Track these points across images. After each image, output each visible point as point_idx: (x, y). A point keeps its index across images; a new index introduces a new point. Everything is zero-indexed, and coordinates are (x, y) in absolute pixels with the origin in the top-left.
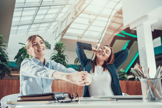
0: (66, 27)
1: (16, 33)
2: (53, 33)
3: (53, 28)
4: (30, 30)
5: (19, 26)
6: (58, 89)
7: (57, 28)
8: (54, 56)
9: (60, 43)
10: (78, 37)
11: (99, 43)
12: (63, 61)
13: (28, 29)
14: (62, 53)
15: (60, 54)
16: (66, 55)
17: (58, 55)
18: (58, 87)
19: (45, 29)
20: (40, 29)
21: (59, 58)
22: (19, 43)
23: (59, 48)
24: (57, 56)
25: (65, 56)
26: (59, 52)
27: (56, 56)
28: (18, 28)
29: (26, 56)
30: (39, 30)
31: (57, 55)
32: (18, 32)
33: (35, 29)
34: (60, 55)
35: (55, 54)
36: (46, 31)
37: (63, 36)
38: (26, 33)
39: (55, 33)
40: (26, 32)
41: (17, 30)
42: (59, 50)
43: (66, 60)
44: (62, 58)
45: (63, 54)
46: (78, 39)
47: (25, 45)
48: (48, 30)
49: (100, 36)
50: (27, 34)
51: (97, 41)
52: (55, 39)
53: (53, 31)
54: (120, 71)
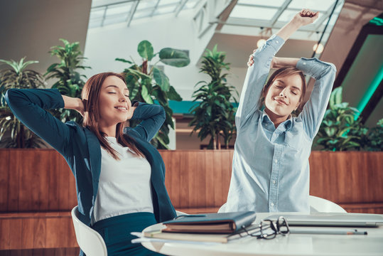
0: (228, 4)
1: (102, 26)
2: (195, 19)
3: (194, 7)
4: (136, 15)
5: (109, 7)
6: (215, 174)
7: (205, 7)
8: (201, 89)
9: (218, 55)
10: (262, 28)
11: (319, 42)
12: (226, 102)
13: (130, 12)
14: (223, 82)
15: (216, 84)
16: (234, 86)
17: (211, 87)
18: (214, 169)
19: (174, 11)
20: (160, 10)
21: (216, 94)
22: (117, 59)
23: (215, 69)
24: (210, 90)
25: (230, 89)
26: (214, 79)
27: (207, 88)
28: (105, 12)
29: (135, 92)
30: (158, 14)
31: (209, 85)
32: (106, 22)
33: (149, 12)
34: (216, 87)
35: (203, 84)
36: (176, 16)
37: (219, 27)
38: (126, 24)
39: (199, 20)
40: (126, 21)
41: (104, 17)
42: (215, 74)
43: (231, 98)
44: (223, 94)
45: (224, 84)
46: (262, 33)
47: (130, 63)
48: (182, 13)
49: (321, 24)
50: (128, 25)
51: (316, 37)
52: (200, 37)
53: (194, 15)
54: (378, 124)
